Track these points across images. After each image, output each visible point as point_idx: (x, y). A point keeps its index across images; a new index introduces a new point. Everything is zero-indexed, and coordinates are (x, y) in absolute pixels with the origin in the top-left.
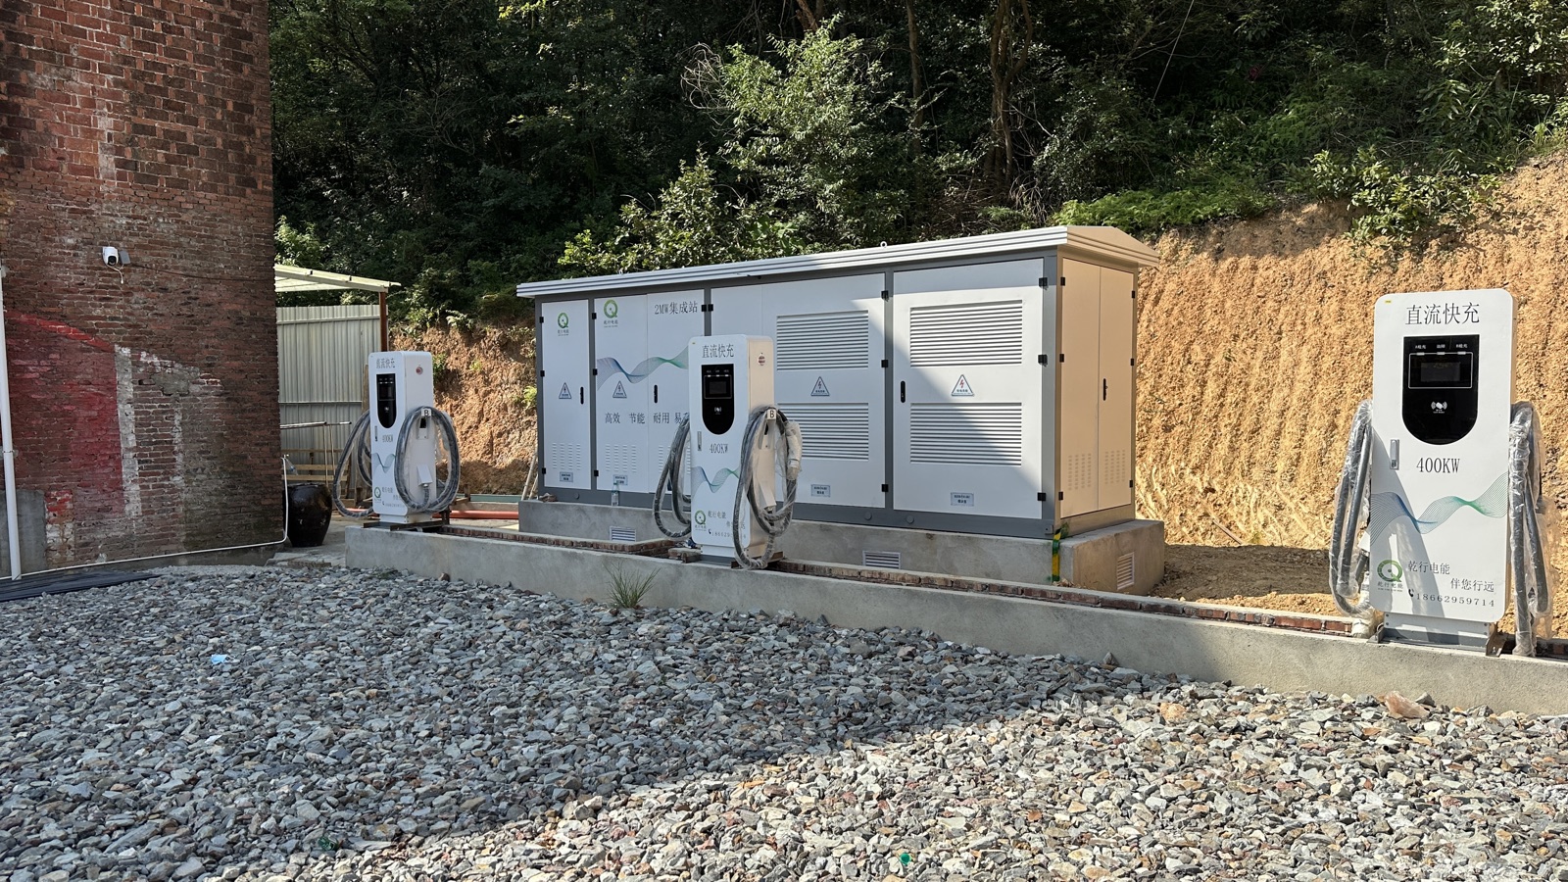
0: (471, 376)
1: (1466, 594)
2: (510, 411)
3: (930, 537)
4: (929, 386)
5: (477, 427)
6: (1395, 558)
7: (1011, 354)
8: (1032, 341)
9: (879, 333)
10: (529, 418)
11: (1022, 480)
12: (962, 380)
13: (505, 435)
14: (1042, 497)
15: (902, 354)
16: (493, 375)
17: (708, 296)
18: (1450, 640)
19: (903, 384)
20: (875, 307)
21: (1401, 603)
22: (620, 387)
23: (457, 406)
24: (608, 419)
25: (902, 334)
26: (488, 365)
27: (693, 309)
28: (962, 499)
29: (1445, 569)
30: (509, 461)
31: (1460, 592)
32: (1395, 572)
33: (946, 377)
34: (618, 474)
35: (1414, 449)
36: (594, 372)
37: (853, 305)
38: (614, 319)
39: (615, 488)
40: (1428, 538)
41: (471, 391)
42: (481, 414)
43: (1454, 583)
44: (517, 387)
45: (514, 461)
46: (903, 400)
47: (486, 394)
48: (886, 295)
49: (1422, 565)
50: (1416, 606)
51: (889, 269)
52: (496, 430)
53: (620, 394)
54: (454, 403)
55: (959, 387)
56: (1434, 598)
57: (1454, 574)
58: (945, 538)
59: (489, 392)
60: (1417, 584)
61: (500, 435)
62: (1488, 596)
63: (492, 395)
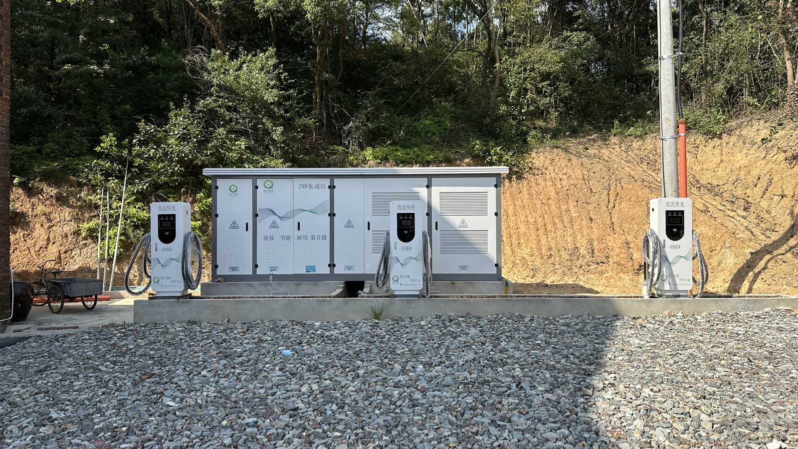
0: (35, 216)
1: (683, 283)
2: (70, 238)
3: (453, 283)
4: (448, 223)
5: (46, 248)
6: (665, 274)
7: (483, 212)
8: (492, 208)
9: (425, 203)
10: (85, 242)
11: (488, 260)
12: (463, 221)
13: (70, 252)
14: (496, 265)
15: (436, 212)
16: (52, 216)
17: (332, 182)
18: (679, 296)
19: (436, 223)
20: (423, 192)
21: (667, 287)
22: (274, 222)
23: (29, 235)
24: (266, 238)
25: (436, 203)
26: (48, 210)
27: (323, 187)
28: (463, 268)
29: (678, 276)
30: (76, 267)
31: (681, 282)
32: (665, 278)
33: (456, 221)
34: (272, 266)
35: (669, 242)
36: (256, 215)
37: (412, 190)
38: (271, 189)
39: (271, 273)
40: (673, 267)
41: (38, 226)
42: (48, 239)
43: (680, 280)
44: (72, 223)
45: (80, 267)
46: (437, 229)
47: (50, 227)
48: (428, 187)
49: (672, 275)
50: (670, 287)
51: (430, 177)
52: (63, 249)
53: (274, 225)
54: (26, 233)
55: (462, 224)
56: (675, 285)
57: (680, 277)
58: (459, 284)
59: (52, 226)
60: (671, 281)
61: (66, 252)
62: (688, 283)
63: (54, 228)
